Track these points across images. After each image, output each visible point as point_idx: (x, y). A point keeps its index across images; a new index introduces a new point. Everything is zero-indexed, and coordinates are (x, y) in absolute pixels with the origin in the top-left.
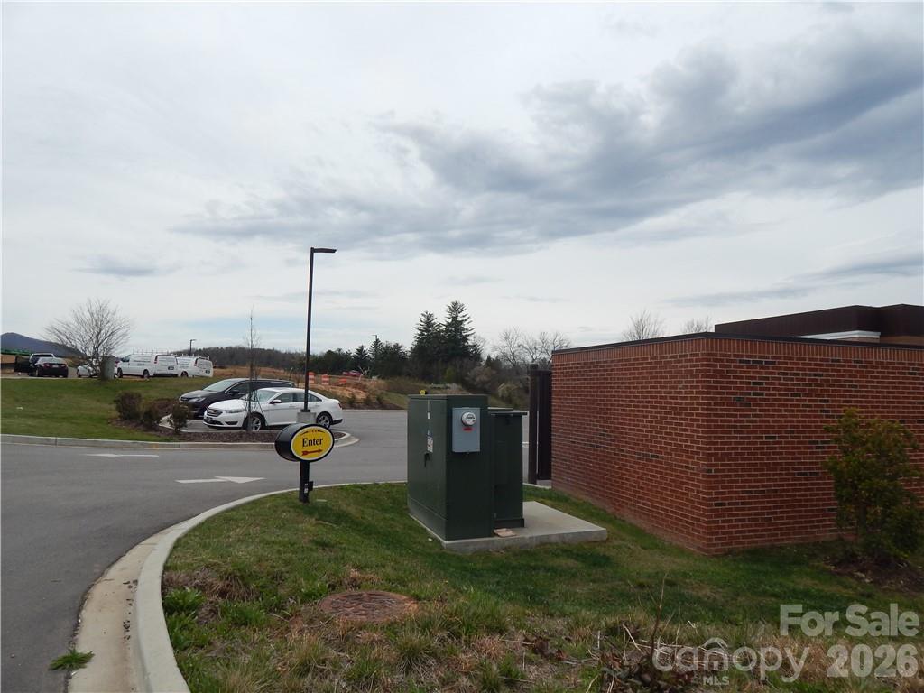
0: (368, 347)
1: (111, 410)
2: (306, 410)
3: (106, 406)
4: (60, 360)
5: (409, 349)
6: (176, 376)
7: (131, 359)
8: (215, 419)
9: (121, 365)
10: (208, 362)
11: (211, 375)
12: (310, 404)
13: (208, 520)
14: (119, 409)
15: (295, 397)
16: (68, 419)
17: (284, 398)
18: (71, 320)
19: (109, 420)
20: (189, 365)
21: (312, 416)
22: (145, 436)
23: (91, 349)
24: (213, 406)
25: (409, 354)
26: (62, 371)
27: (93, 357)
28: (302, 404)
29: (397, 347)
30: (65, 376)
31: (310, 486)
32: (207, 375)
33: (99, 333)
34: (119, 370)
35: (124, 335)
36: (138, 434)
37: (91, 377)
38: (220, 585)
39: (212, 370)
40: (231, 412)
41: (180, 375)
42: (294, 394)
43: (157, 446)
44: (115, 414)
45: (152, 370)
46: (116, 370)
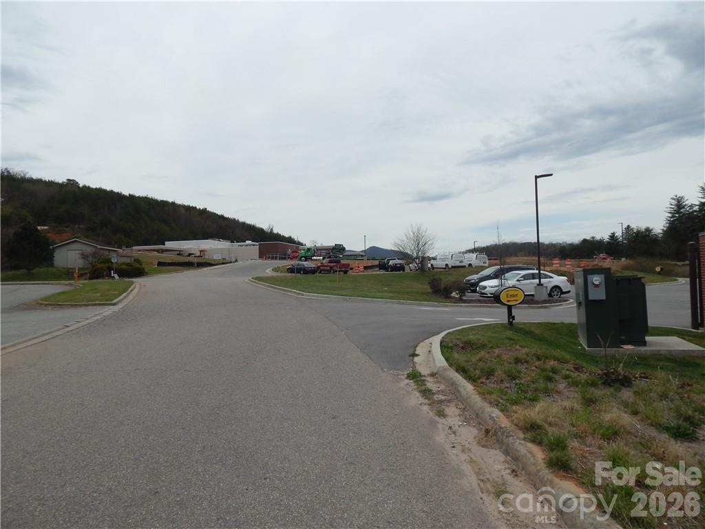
0: (619, 234)
1: (428, 289)
2: (540, 284)
3: (425, 286)
4: (400, 261)
5: (661, 232)
6: (465, 266)
7: (438, 258)
8: (483, 291)
9: (432, 262)
10: (484, 256)
11: (487, 265)
12: (543, 281)
13: (463, 329)
14: (431, 288)
15: (533, 276)
16: (408, 293)
17: (525, 277)
18: (405, 238)
19: (427, 294)
20: (472, 258)
21: (545, 289)
22: (444, 300)
23: (415, 254)
24: (481, 284)
25: (660, 236)
26: (401, 268)
27: (416, 258)
28: (537, 281)
29: (648, 230)
30: (404, 271)
31: (513, 318)
32: (484, 265)
33: (418, 244)
34: (432, 265)
35: (432, 244)
36: (440, 300)
37: (417, 270)
38: (461, 345)
39: (487, 262)
40: (492, 287)
41: (467, 266)
42: (533, 274)
43: (450, 306)
44: (430, 290)
45: (451, 264)
46: (429, 265)
